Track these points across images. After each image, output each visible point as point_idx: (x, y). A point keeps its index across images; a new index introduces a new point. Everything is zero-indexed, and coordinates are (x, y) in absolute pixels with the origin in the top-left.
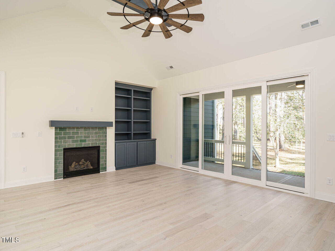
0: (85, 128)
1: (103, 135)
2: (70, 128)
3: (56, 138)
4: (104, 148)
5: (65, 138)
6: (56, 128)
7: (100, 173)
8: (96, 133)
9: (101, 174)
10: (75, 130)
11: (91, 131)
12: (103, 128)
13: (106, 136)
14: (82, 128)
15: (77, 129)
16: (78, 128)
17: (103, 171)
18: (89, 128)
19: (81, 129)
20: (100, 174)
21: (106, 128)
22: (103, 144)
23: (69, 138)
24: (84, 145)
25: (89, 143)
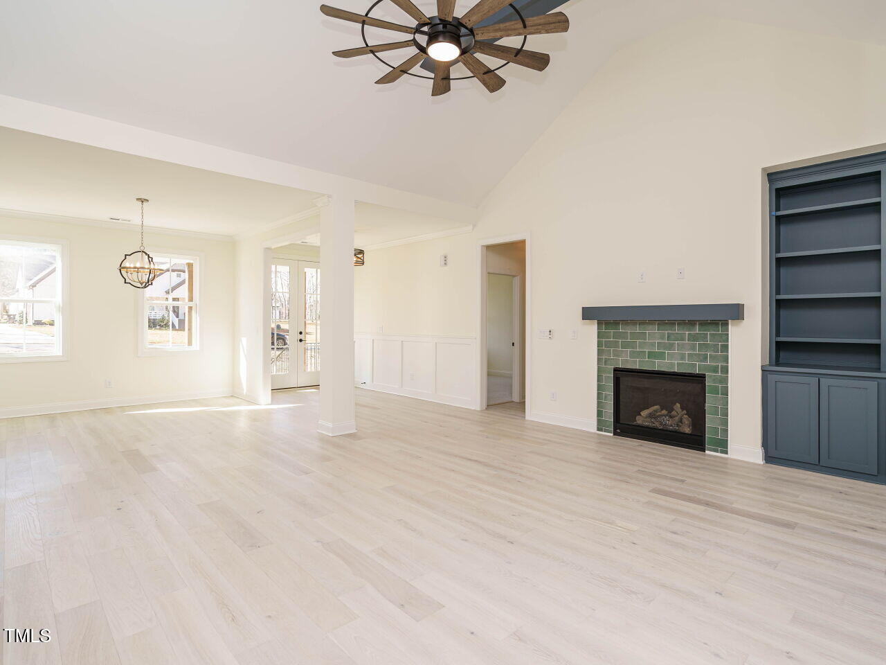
0: (662, 323)
1: (714, 345)
2: (625, 323)
3: (599, 344)
4: (720, 382)
5: (616, 344)
6: (599, 324)
7: (707, 452)
8: (693, 338)
9: (709, 455)
10: (638, 329)
11: (677, 330)
12: (715, 323)
13: (725, 348)
14: (651, 322)
15: (642, 326)
16: (642, 323)
17: (716, 451)
18: (672, 323)
19: (651, 327)
20: (705, 455)
21: (725, 324)
22: (715, 370)
23: (625, 345)
24: (659, 366)
25: (672, 362)
